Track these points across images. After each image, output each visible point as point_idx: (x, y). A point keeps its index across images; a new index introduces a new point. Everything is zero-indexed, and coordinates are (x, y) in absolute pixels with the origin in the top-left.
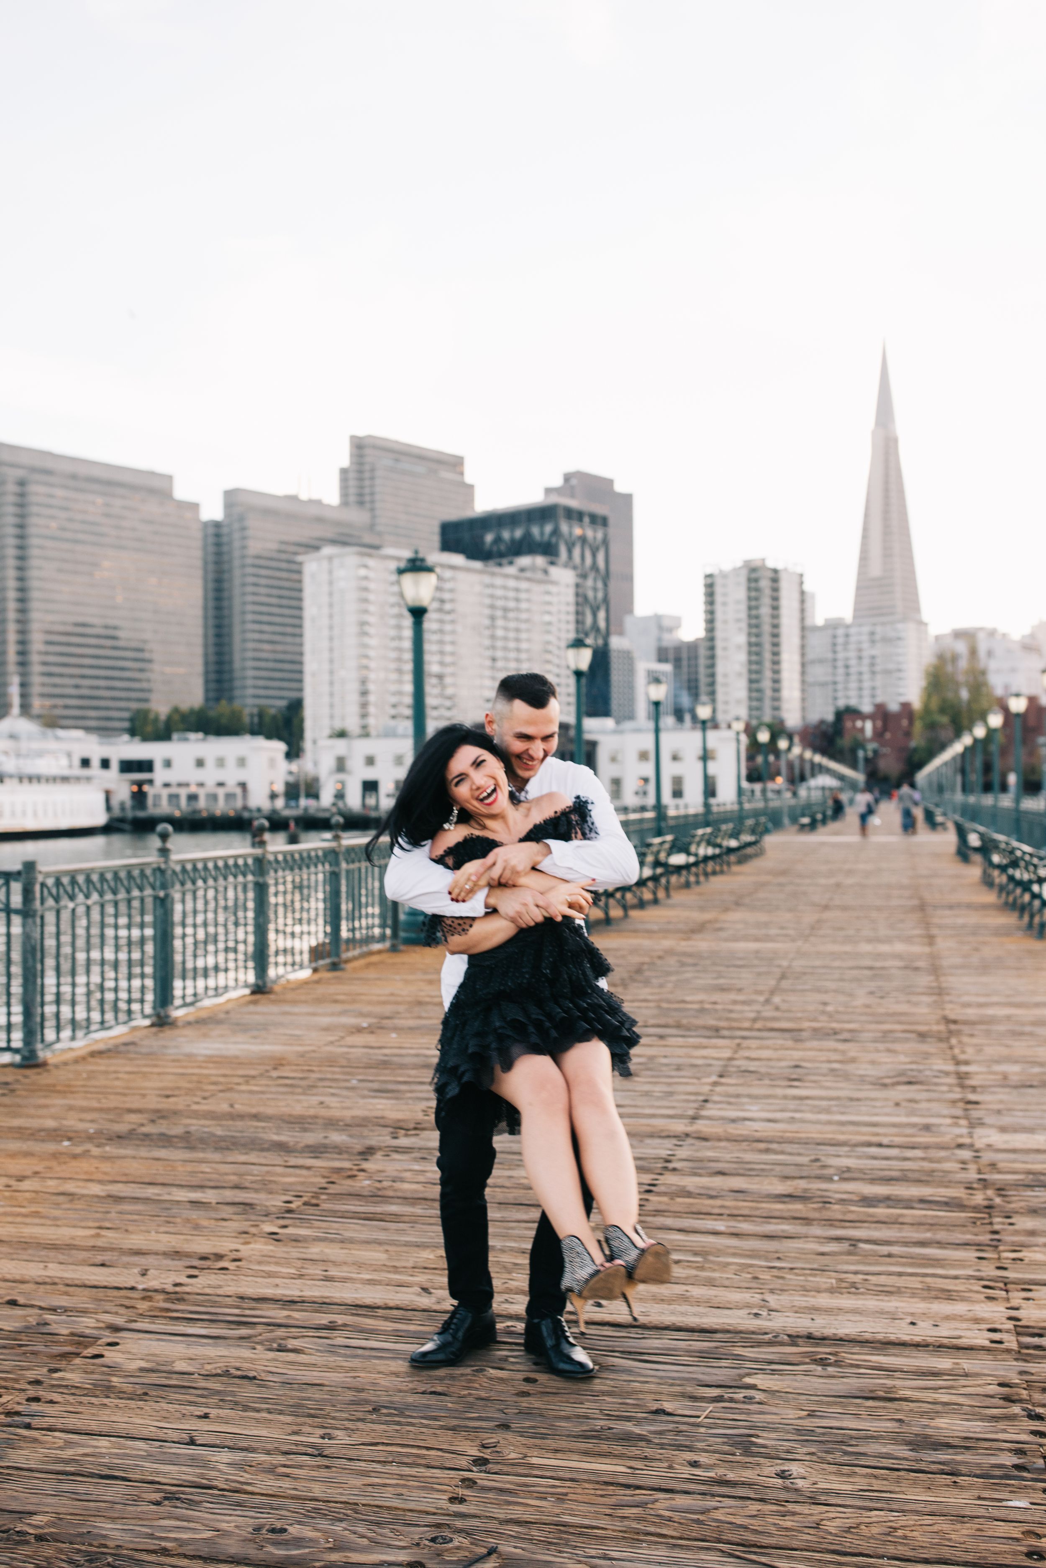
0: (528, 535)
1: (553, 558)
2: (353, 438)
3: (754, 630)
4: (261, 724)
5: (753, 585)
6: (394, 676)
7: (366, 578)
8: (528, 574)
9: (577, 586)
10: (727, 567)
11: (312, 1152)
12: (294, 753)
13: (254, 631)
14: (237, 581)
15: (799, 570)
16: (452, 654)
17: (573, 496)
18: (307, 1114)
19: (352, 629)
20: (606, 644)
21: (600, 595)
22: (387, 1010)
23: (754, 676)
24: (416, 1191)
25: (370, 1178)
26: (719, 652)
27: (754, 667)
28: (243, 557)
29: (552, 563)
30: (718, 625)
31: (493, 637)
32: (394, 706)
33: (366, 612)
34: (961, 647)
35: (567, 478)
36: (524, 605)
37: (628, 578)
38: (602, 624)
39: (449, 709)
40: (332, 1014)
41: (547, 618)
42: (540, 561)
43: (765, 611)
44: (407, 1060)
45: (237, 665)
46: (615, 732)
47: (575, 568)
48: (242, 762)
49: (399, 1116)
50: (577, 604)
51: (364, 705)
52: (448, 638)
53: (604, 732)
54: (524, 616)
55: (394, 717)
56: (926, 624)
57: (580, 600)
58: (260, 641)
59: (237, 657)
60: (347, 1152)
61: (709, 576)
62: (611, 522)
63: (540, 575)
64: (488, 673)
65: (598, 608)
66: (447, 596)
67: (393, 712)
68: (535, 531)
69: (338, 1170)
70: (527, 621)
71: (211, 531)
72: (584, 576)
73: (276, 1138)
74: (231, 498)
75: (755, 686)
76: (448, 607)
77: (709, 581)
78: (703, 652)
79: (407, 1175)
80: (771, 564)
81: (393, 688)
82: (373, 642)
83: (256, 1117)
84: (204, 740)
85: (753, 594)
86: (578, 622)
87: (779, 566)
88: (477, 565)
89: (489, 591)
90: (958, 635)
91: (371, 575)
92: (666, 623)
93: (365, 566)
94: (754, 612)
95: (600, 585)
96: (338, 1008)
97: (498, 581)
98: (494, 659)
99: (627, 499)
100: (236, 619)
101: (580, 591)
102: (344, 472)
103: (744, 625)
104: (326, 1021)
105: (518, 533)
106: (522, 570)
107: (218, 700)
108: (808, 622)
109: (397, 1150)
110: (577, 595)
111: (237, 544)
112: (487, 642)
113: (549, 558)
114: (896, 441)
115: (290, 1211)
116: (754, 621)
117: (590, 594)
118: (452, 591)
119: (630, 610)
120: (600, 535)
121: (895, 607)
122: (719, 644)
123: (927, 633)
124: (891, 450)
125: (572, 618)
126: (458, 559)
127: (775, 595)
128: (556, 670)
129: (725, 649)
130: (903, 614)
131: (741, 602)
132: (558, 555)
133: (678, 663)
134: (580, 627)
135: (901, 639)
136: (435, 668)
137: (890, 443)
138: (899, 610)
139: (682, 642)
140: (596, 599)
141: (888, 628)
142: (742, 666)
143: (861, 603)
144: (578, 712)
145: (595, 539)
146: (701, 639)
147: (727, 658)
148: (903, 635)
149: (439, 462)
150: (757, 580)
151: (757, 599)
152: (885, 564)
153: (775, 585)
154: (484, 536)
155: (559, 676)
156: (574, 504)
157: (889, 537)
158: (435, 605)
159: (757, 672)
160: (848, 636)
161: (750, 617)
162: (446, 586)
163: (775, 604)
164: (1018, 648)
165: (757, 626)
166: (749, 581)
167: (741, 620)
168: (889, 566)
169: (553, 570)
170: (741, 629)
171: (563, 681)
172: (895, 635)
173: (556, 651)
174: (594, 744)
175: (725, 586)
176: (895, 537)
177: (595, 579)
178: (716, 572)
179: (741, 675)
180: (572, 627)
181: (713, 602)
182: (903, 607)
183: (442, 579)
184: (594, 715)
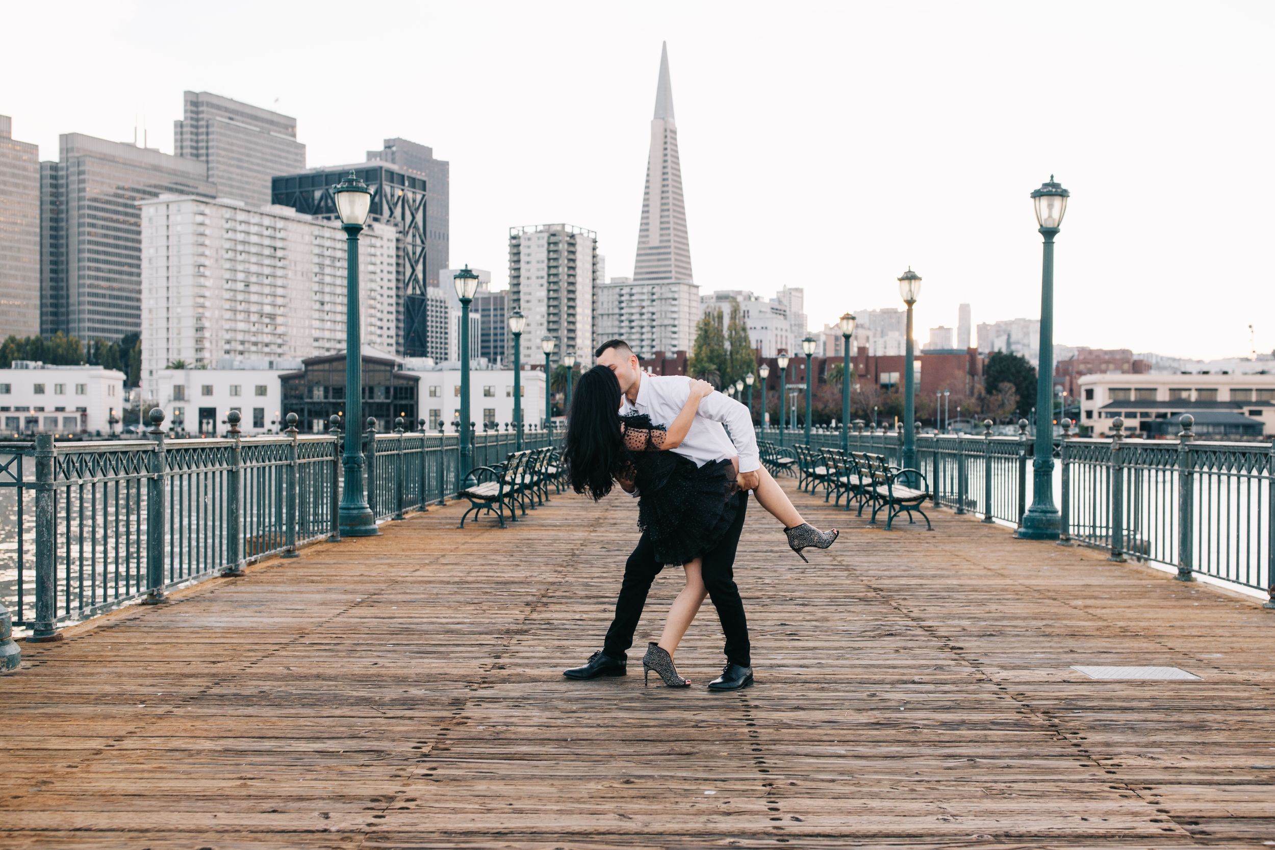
1: (378, 216)
2: (187, 93)
3: (552, 287)
4: (95, 355)
5: (552, 247)
6: (228, 315)
7: (202, 224)
9: (398, 240)
10: (530, 230)
11: (403, 705)
12: (132, 382)
13: (89, 268)
14: (74, 222)
15: (592, 236)
16: (283, 297)
17: (393, 161)
18: (369, 673)
19: (189, 270)
20: (423, 294)
21: (419, 250)
22: (371, 588)
23: (552, 327)
24: (533, 733)
25: (481, 724)
26: (523, 304)
27: (552, 318)
28: (80, 199)
29: (376, 220)
30: (522, 280)
31: (321, 283)
32: (228, 342)
33: (203, 255)
34: (726, 308)
35: (389, 145)
37: (445, 237)
38: (420, 276)
39: (280, 346)
40: (318, 592)
41: (371, 268)
43: (563, 270)
44: (425, 627)
45: (73, 299)
46: (433, 370)
47: (396, 225)
48: (81, 389)
49: (462, 672)
50: (398, 256)
51: (199, 340)
52: (279, 282)
53: (424, 370)
55: (227, 352)
56: (697, 287)
57: (401, 253)
58: (97, 278)
59: (73, 292)
60: (438, 704)
61: (514, 238)
62: (429, 186)
64: (316, 315)
65: (417, 262)
66: (279, 244)
67: (227, 347)
69: (442, 719)
71: (48, 172)
72: (404, 233)
73: (355, 693)
74: (68, 142)
75: (553, 334)
76: (279, 253)
77: (514, 242)
78: (508, 302)
79: (513, 720)
80: (568, 229)
81: (227, 326)
82: (208, 283)
83: (318, 677)
84: (43, 368)
85: (552, 255)
86: (398, 272)
87: (576, 232)
88: (308, 217)
89: (318, 241)
90: (721, 297)
91: (207, 221)
93: (202, 214)
94: (553, 271)
95: (418, 241)
96: (321, 587)
97: (327, 233)
98: (322, 304)
99: (444, 166)
100: (73, 257)
101: (401, 245)
102: (180, 125)
103: (544, 281)
104: (318, 597)
107: (54, 331)
108: (598, 282)
109: (482, 699)
110: (398, 248)
111: (74, 187)
112: (316, 287)
113: (373, 215)
114: (674, 132)
115: (425, 755)
116: (552, 279)
117: (410, 248)
118: (283, 239)
119: (445, 265)
120: (419, 197)
121: (670, 272)
122: (523, 297)
123: (697, 294)
124: (669, 140)
125: (393, 269)
126: (290, 212)
127: (571, 257)
128: (379, 315)
129: (528, 302)
130: (677, 278)
131: (543, 262)
132: (381, 214)
133: (486, 313)
134: (401, 277)
135: (675, 299)
136: (267, 309)
137: (669, 134)
138: (673, 274)
139: (490, 293)
140: (414, 253)
141: (665, 289)
142: (543, 317)
143: (641, 267)
144: (398, 352)
145: (414, 201)
146: (507, 292)
147: (530, 309)
148: (676, 296)
149: (272, 122)
150: (556, 244)
151: (555, 259)
152: (661, 235)
153: (572, 249)
154: (313, 191)
155: (381, 320)
156: (395, 168)
157: (666, 213)
158: (267, 252)
159: (554, 322)
160: (631, 295)
161: (549, 275)
162: (279, 235)
163: (571, 264)
164: (769, 310)
165: (555, 283)
166: (549, 244)
167: (542, 278)
168: (665, 238)
169: (376, 225)
170: (542, 285)
171: (385, 324)
172: (670, 295)
173: (378, 297)
174: (416, 380)
175: (529, 247)
176: (671, 213)
177: (414, 236)
178: (521, 234)
179: (541, 324)
180: (393, 277)
181: (518, 261)
182: (677, 272)
183: (275, 229)
184: (413, 355)
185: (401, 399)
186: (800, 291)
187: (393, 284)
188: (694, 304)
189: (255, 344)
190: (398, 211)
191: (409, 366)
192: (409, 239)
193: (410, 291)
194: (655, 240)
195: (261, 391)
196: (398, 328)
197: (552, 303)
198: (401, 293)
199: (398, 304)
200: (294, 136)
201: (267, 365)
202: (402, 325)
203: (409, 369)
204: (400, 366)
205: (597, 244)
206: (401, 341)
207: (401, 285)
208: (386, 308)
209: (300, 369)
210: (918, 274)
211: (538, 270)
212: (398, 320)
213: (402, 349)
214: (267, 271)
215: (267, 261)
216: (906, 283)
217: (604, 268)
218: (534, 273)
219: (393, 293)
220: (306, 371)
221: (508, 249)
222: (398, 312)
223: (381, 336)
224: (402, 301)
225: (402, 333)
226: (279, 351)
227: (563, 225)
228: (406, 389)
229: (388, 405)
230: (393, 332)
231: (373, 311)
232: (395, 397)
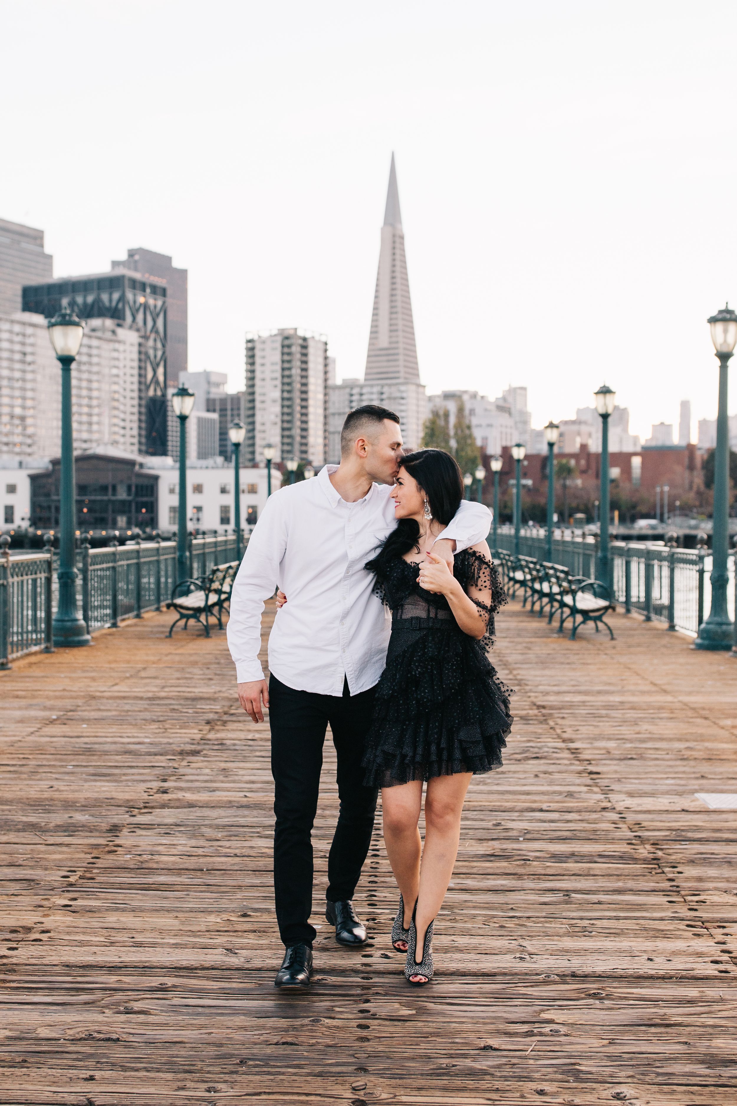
0: (98, 301)
1: (120, 322)
3: (287, 388)
5: (286, 350)
8: (99, 334)
9: (140, 345)
10: (265, 334)
15: (324, 339)
16: (33, 399)
17: (136, 269)
20: (164, 395)
21: (159, 353)
23: (286, 425)
26: (258, 405)
27: (286, 418)
29: (119, 325)
30: (258, 382)
34: (452, 407)
35: (132, 254)
36: (95, 360)
37: (184, 340)
38: (161, 378)
39: (30, 446)
41: (115, 371)
42: (109, 323)
43: (296, 372)
46: (172, 468)
47: (138, 330)
50: (140, 360)
52: (29, 385)
53: (164, 468)
54: (95, 369)
56: (424, 387)
57: (143, 357)
61: (249, 341)
62: (169, 292)
63: (109, 335)
65: (158, 365)
66: (28, 349)
68: (105, 297)
70: (98, 373)
72: (146, 337)
75: (286, 433)
76: (29, 358)
77: (250, 345)
78: (244, 404)
80: (301, 333)
85: (286, 358)
86: (140, 375)
87: (308, 335)
90: (448, 396)
92: (213, 379)
94: (287, 373)
95: (159, 345)
99: (183, 273)
101: (143, 349)
103: (278, 383)
105: (90, 299)
106: (94, 330)
108: (330, 382)
110: (140, 353)
113: (116, 321)
114: (402, 238)
116: (286, 380)
117: (151, 352)
118: (32, 345)
119: (185, 368)
120: (159, 303)
121: (398, 372)
122: (258, 398)
123: (424, 393)
124: (398, 245)
125: (136, 372)
126: (39, 319)
127: (304, 359)
128: (122, 416)
129: (263, 402)
130: (406, 378)
131: (276, 364)
132: (124, 319)
133: (223, 413)
134: (143, 380)
135: (403, 398)
136: (18, 411)
137: (398, 240)
138: (402, 374)
139: (227, 395)
140: (155, 357)
141: (393, 389)
142: (277, 416)
143: (371, 368)
144: (140, 451)
145: (155, 306)
146: (243, 393)
147: (264, 409)
148: (404, 395)
149: (21, 234)
150: (289, 346)
151: (289, 362)
152: (391, 337)
153: (304, 351)
154: (60, 300)
155: (124, 420)
156: (137, 276)
157: (394, 316)
158: (17, 357)
159: (288, 422)
160: (361, 395)
161: (283, 377)
162: (29, 341)
163: (304, 366)
164: (493, 408)
165: (289, 384)
166: (283, 346)
167: (276, 379)
168: (394, 339)
169: (120, 331)
170: (276, 386)
171: (128, 425)
172: (399, 395)
173: (122, 399)
174: (156, 478)
175: (263, 350)
176: (400, 316)
177: (155, 340)
178: (256, 338)
179: (276, 424)
180: (136, 379)
181: (253, 364)
182: (406, 373)
183: (24, 335)
184: (154, 454)
185: (142, 496)
186: (524, 389)
187: (136, 387)
188: (422, 403)
189: (7, 444)
190: (140, 317)
191: (150, 465)
192: (151, 343)
193: (151, 393)
194: (384, 341)
195: (12, 489)
196: (140, 428)
197: (286, 403)
198: (143, 395)
199: (140, 405)
200: (42, 246)
201: (16, 465)
202: (143, 425)
203: (150, 468)
204: (141, 465)
205: (328, 347)
206: (143, 440)
207: (143, 387)
208: (129, 409)
209: (47, 469)
210: (612, 389)
211: (273, 371)
212: (140, 421)
213: (144, 448)
214: (17, 375)
215: (17, 366)
216: (601, 397)
217: (334, 369)
218: (268, 375)
219: (136, 394)
220: (54, 470)
221: (244, 352)
222: (140, 413)
223: (124, 436)
224: (143, 402)
225: (143, 433)
226: (29, 450)
227: (296, 329)
228: (147, 487)
229: (130, 502)
230: (135, 432)
231: (116, 413)
232: (137, 494)
